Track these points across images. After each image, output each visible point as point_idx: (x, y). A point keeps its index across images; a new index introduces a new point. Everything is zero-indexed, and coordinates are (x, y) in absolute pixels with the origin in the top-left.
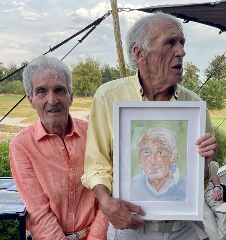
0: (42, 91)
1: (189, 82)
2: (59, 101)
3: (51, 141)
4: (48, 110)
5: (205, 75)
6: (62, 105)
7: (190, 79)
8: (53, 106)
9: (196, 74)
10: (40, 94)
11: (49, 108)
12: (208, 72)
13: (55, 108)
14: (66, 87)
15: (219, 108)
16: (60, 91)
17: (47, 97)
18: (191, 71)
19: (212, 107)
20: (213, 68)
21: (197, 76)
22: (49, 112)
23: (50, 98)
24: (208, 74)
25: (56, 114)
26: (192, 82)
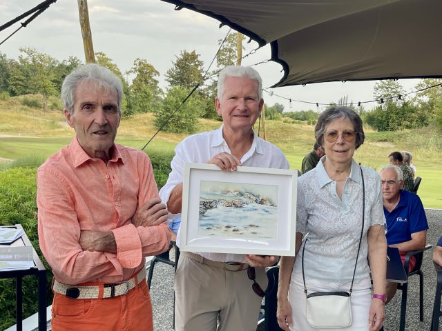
0: (89, 106)
1: (143, 89)
2: (108, 122)
3: (94, 168)
4: (94, 131)
5: (167, 80)
6: (111, 127)
7: (144, 85)
8: (101, 126)
9: (154, 78)
10: (85, 110)
11: (95, 128)
12: (172, 77)
13: (103, 129)
14: (116, 104)
15: (191, 131)
16: (110, 109)
17: (94, 114)
18: (147, 73)
19: (179, 130)
20: (179, 70)
21: (156, 82)
22: (95, 133)
23: (98, 116)
24: (172, 79)
25: (103, 136)
26: (148, 90)
